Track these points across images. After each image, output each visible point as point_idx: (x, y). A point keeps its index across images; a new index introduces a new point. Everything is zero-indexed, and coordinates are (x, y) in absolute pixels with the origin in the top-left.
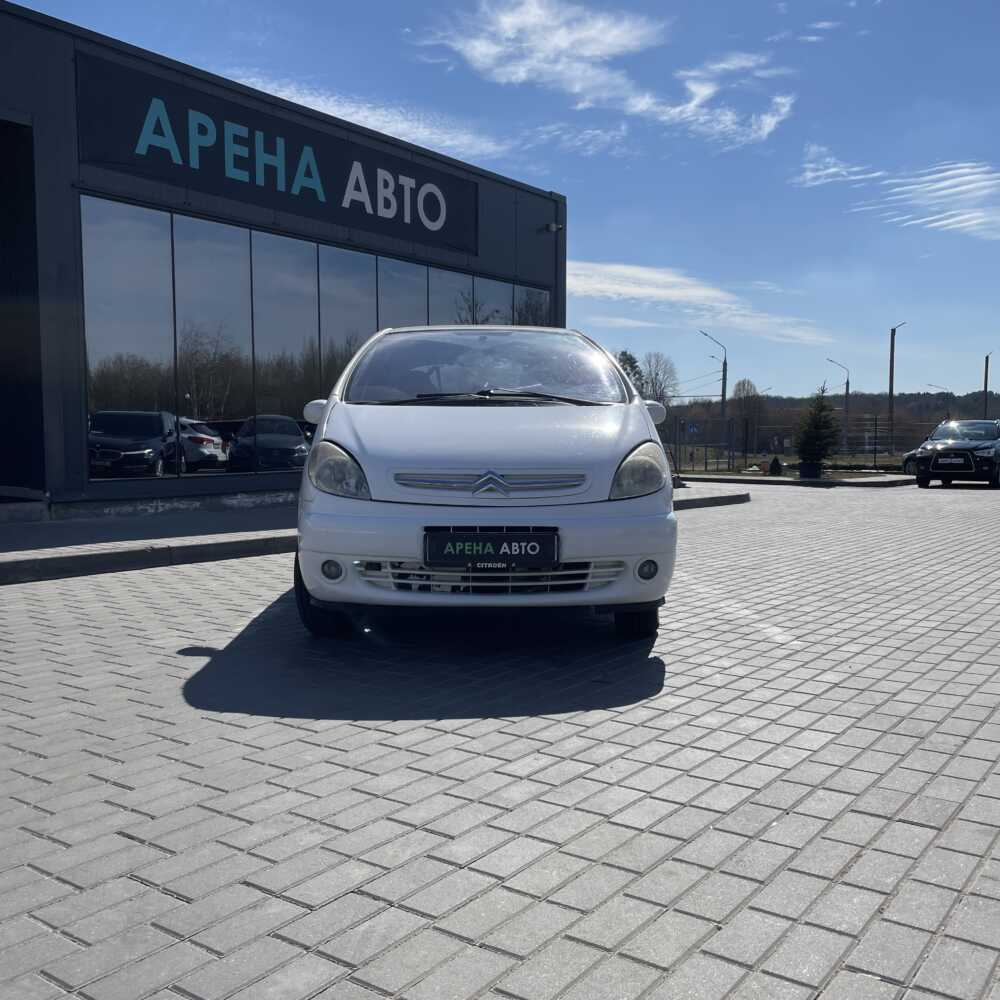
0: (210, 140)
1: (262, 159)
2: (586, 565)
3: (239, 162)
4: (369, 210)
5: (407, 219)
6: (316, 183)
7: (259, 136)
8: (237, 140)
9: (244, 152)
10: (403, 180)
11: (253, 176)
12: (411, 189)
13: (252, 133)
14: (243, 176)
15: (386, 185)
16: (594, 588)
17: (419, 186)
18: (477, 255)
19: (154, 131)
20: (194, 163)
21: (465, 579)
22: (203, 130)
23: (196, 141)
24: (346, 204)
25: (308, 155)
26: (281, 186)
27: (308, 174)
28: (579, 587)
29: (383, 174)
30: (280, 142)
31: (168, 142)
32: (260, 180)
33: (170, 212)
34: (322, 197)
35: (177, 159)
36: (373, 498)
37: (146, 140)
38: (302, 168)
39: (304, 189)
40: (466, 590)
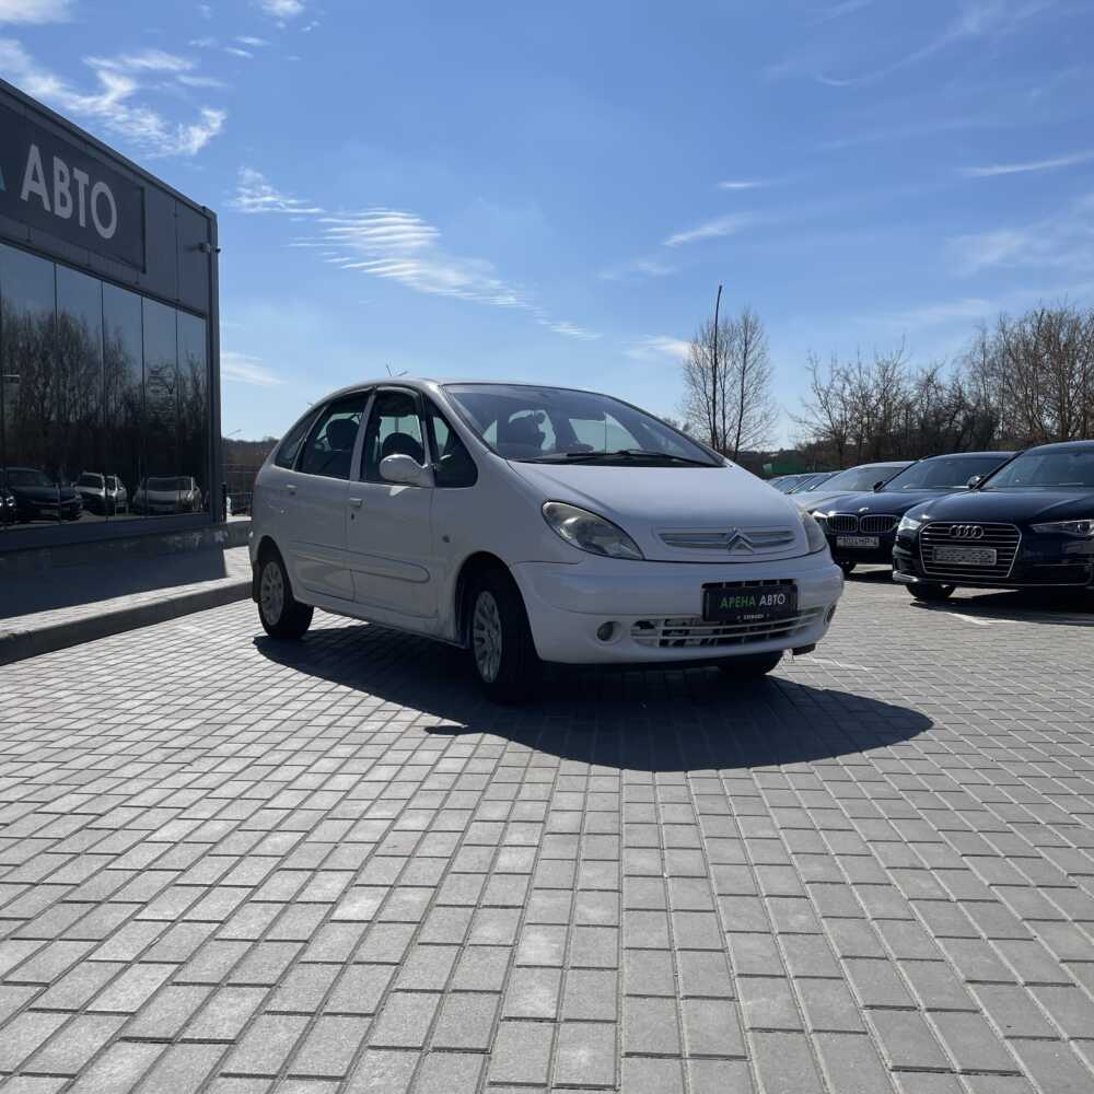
4: (47, 207)
5: (82, 222)
10: (77, 174)
12: (85, 185)
15: (62, 179)
17: (92, 183)
18: (144, 271)
21: (716, 632)
24: (25, 195)
29: (59, 165)
34: (2, 185)
36: (647, 558)
40: (712, 643)
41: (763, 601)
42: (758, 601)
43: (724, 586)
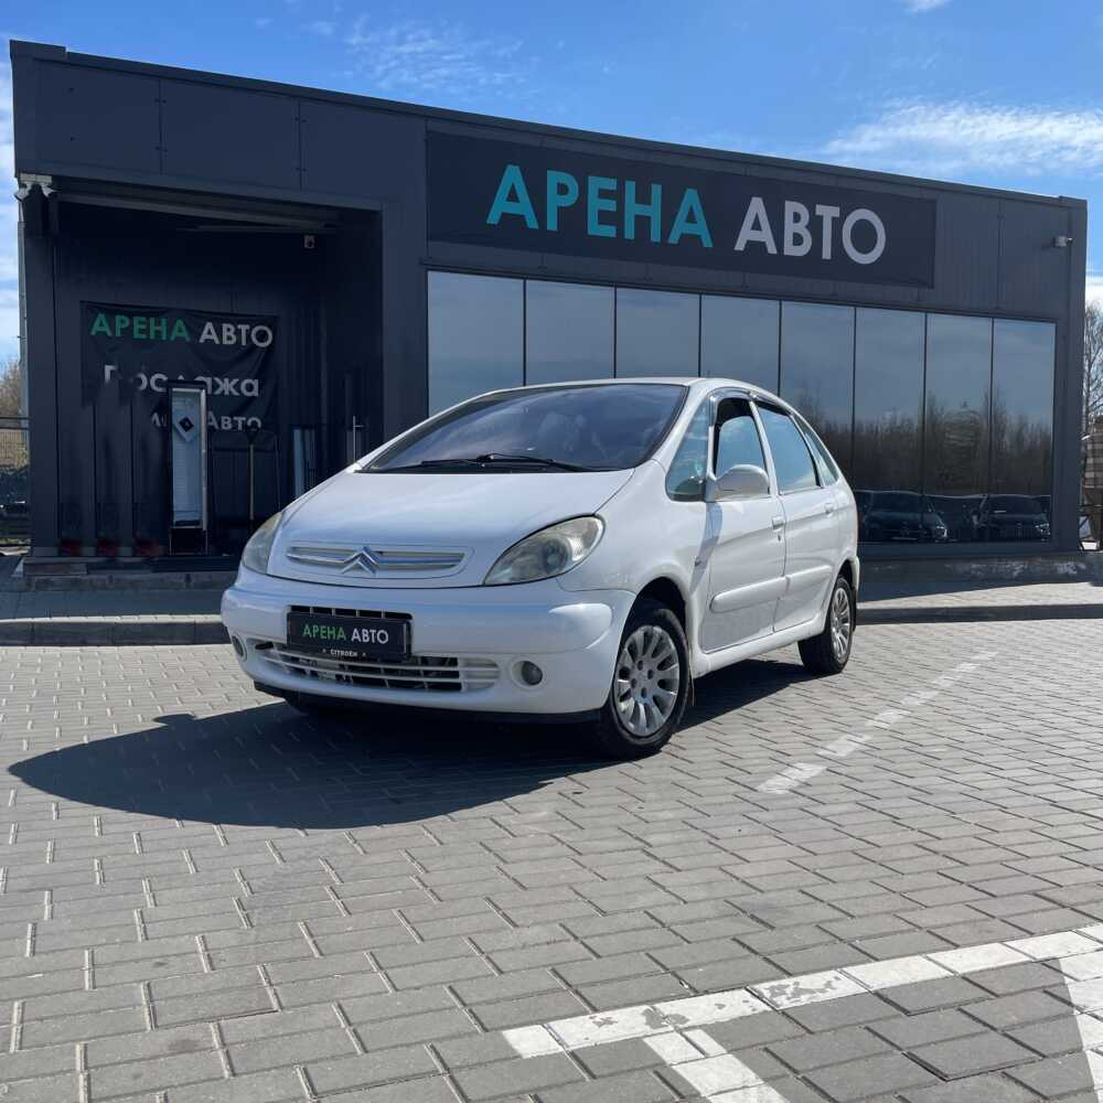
0: (570, 200)
1: (632, 209)
2: (454, 662)
3: (604, 218)
4: (772, 250)
5: (827, 254)
6: (700, 229)
7: (630, 187)
8: (603, 194)
9: (611, 206)
10: (820, 210)
11: (620, 231)
12: (834, 219)
13: (621, 186)
14: (609, 231)
15: (797, 218)
16: (471, 689)
17: (844, 215)
18: (932, 286)
19: (509, 198)
20: (552, 225)
22: (563, 189)
23: (554, 202)
24: (740, 246)
25: (691, 198)
26: (655, 236)
27: (691, 219)
28: (456, 687)
29: (792, 207)
30: (656, 190)
31: (524, 207)
32: (630, 233)
33: (522, 278)
34: (707, 243)
35: (532, 223)
36: (268, 572)
37: (499, 208)
38: (683, 213)
39: (684, 237)
41: (355, 636)
42: (349, 634)
43: (333, 612)
